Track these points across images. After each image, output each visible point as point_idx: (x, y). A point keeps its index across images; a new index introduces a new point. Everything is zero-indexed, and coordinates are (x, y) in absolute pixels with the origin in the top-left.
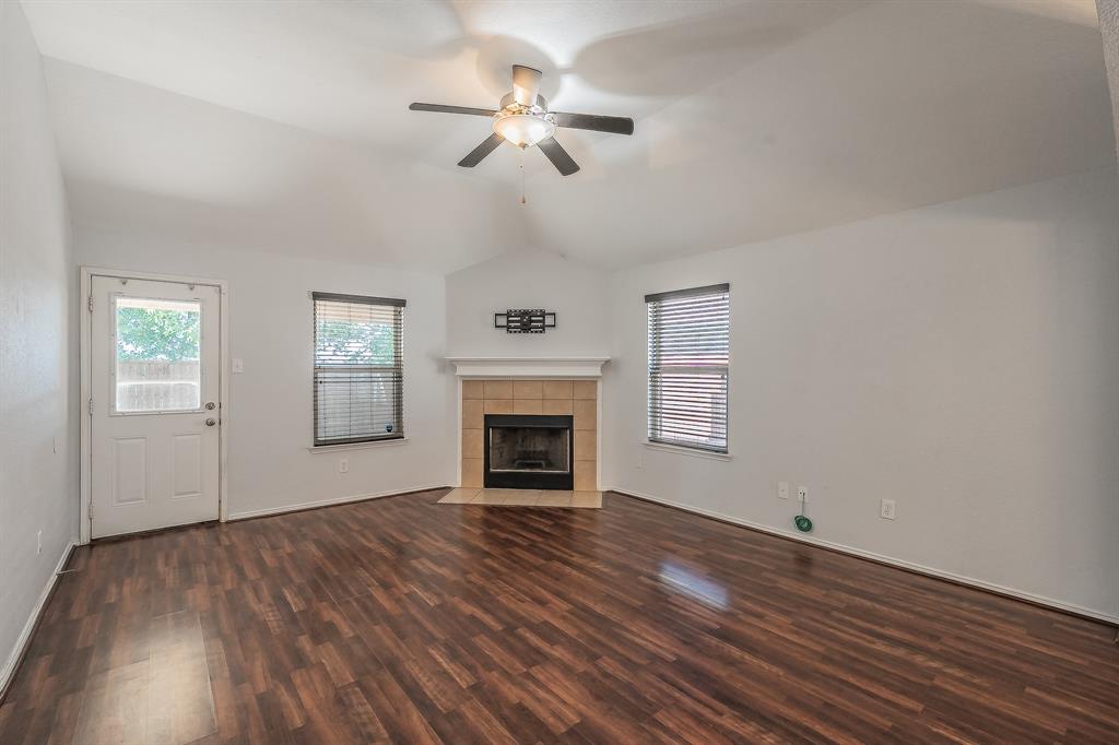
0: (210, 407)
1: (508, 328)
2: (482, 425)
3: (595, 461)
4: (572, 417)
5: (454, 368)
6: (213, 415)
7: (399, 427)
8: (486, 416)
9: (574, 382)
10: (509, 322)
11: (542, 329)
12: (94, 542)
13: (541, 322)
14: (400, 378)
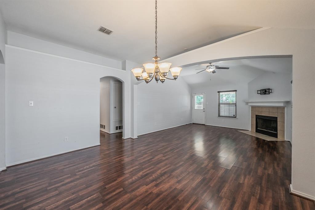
0: (204, 109)
1: (261, 94)
2: (255, 117)
3: (284, 131)
4: (277, 117)
5: (248, 104)
7: (236, 115)
8: (256, 115)
9: (278, 108)
10: (261, 92)
11: (269, 93)
12: (193, 123)
13: (269, 91)
14: (236, 105)
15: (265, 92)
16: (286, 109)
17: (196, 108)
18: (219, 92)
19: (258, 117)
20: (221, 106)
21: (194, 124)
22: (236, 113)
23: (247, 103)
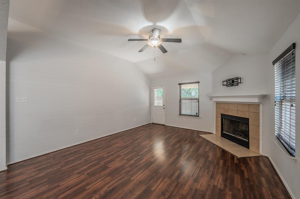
0: (164, 105)
1: (227, 86)
2: (220, 117)
3: (259, 140)
4: (249, 119)
6: (164, 107)
7: (199, 114)
8: (222, 114)
9: (249, 105)
10: (227, 83)
11: (238, 84)
12: (152, 123)
13: (237, 81)
14: (198, 101)
15: (233, 82)
16: (261, 107)
17: (156, 104)
18: (180, 84)
19: (224, 117)
20: (183, 101)
21: (154, 125)
22: (199, 110)
23: (211, 98)
